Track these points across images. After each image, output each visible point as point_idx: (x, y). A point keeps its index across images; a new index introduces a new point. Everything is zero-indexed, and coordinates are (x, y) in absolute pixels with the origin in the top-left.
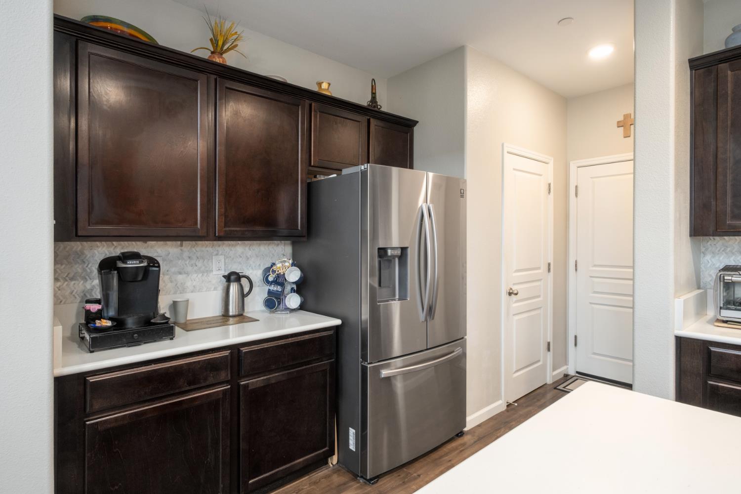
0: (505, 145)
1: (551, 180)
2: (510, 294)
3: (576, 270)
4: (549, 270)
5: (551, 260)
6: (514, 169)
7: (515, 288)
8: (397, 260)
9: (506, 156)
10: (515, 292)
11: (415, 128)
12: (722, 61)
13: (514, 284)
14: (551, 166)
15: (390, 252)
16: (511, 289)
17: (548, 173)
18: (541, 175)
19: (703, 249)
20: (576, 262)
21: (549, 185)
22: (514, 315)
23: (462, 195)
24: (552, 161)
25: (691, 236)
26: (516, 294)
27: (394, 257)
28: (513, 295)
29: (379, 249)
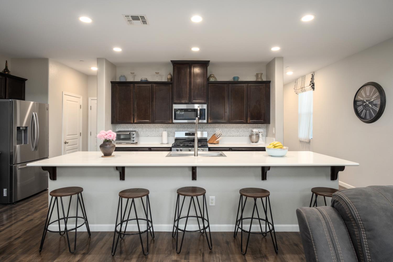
0: (63, 92)
1: (81, 104)
2: (65, 143)
3: (91, 135)
4: (81, 135)
5: (81, 132)
6: (67, 100)
7: (67, 141)
8: (23, 131)
9: (64, 95)
10: (67, 142)
11: (26, 82)
12: (117, 83)
13: (67, 140)
14: (81, 99)
15: (21, 128)
16: (66, 141)
17: (80, 101)
18: (77, 102)
19: (116, 127)
20: (91, 132)
21: (81, 105)
22: (67, 150)
23: (48, 109)
24: (82, 97)
25: (111, 124)
26: (68, 143)
27: (22, 130)
28: (66, 144)
29: (17, 127)
